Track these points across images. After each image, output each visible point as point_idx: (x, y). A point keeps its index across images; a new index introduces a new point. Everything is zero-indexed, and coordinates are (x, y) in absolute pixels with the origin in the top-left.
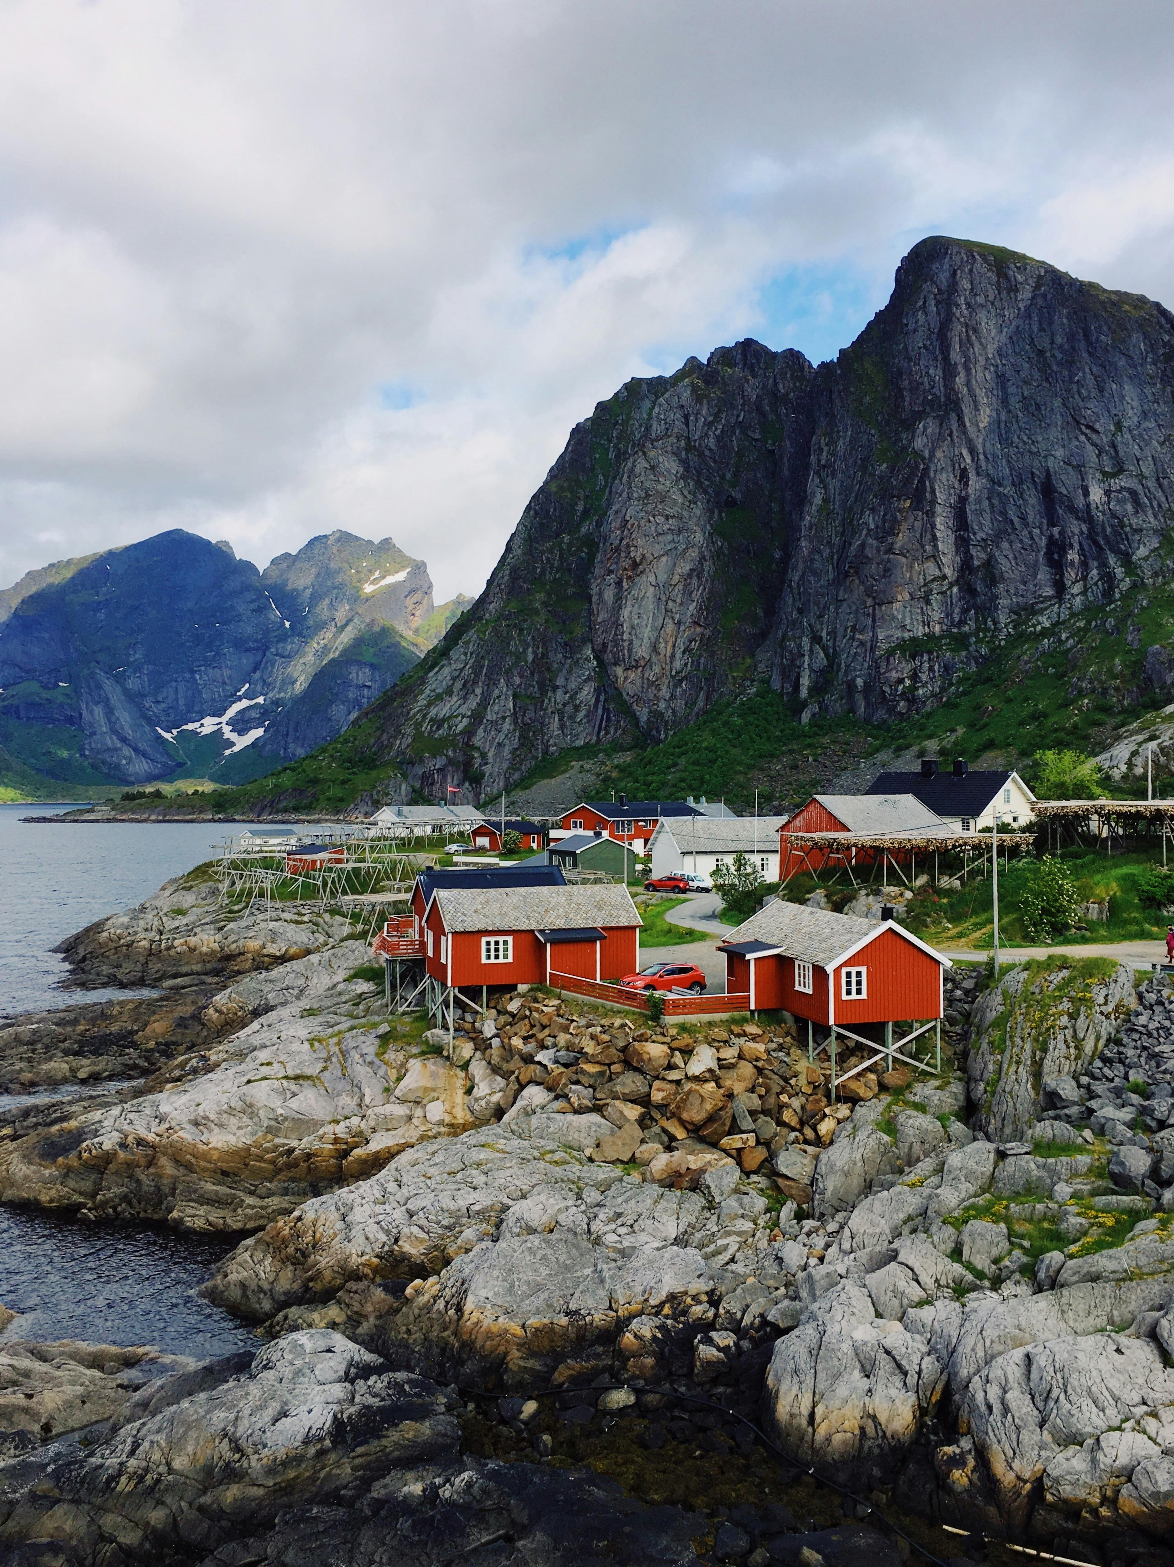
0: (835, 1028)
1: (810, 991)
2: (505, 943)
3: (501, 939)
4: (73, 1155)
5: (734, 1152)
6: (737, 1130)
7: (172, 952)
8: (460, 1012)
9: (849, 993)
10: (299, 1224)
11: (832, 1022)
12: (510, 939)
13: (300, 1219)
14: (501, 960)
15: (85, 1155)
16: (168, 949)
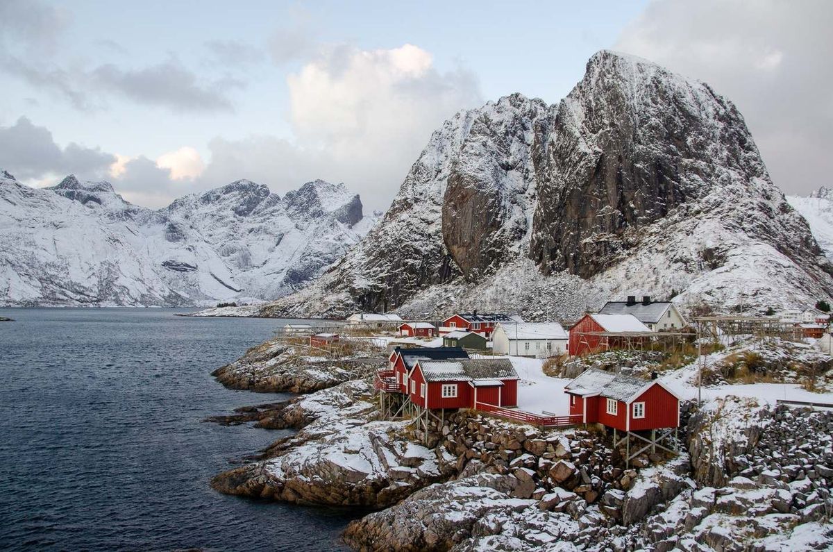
0: (629, 432)
1: (616, 414)
2: (454, 387)
3: (451, 386)
4: (244, 485)
5: (581, 494)
6: (582, 482)
7: (260, 384)
8: (429, 421)
9: (636, 415)
10: (367, 526)
11: (628, 429)
12: (456, 386)
13: (367, 523)
14: (451, 396)
15: (251, 486)
16: (258, 381)
